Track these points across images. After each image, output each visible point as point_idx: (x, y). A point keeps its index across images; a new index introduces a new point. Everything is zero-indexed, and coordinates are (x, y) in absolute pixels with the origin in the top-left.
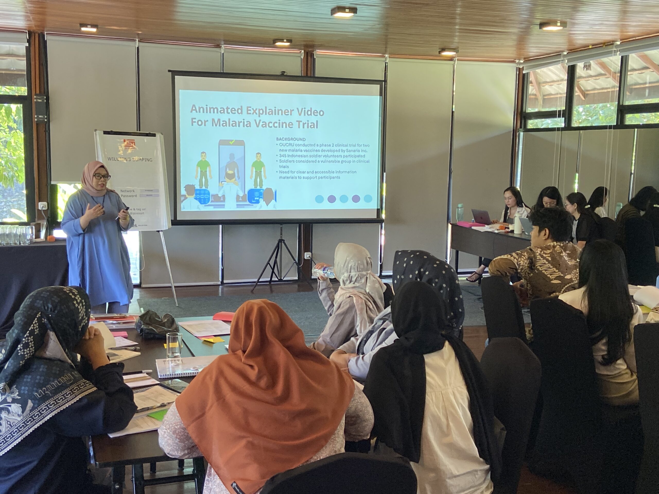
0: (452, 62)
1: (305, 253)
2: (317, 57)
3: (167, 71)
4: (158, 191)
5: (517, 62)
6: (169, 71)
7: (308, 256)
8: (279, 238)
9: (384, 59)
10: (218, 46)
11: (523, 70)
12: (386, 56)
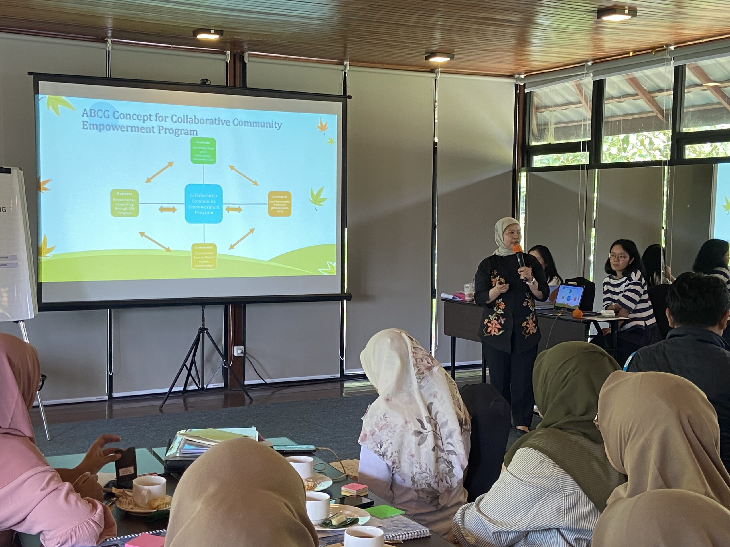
0: (433, 75)
1: (235, 348)
2: (248, 61)
3: (27, 73)
4: (15, 257)
5: (516, 77)
6: (30, 73)
7: (239, 351)
8: (200, 326)
9: (341, 67)
10: (103, 40)
11: (525, 88)
12: (346, 63)
